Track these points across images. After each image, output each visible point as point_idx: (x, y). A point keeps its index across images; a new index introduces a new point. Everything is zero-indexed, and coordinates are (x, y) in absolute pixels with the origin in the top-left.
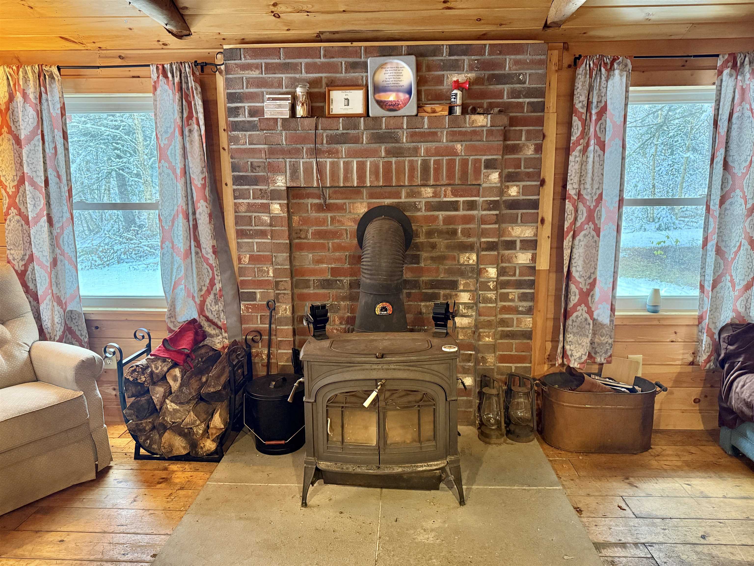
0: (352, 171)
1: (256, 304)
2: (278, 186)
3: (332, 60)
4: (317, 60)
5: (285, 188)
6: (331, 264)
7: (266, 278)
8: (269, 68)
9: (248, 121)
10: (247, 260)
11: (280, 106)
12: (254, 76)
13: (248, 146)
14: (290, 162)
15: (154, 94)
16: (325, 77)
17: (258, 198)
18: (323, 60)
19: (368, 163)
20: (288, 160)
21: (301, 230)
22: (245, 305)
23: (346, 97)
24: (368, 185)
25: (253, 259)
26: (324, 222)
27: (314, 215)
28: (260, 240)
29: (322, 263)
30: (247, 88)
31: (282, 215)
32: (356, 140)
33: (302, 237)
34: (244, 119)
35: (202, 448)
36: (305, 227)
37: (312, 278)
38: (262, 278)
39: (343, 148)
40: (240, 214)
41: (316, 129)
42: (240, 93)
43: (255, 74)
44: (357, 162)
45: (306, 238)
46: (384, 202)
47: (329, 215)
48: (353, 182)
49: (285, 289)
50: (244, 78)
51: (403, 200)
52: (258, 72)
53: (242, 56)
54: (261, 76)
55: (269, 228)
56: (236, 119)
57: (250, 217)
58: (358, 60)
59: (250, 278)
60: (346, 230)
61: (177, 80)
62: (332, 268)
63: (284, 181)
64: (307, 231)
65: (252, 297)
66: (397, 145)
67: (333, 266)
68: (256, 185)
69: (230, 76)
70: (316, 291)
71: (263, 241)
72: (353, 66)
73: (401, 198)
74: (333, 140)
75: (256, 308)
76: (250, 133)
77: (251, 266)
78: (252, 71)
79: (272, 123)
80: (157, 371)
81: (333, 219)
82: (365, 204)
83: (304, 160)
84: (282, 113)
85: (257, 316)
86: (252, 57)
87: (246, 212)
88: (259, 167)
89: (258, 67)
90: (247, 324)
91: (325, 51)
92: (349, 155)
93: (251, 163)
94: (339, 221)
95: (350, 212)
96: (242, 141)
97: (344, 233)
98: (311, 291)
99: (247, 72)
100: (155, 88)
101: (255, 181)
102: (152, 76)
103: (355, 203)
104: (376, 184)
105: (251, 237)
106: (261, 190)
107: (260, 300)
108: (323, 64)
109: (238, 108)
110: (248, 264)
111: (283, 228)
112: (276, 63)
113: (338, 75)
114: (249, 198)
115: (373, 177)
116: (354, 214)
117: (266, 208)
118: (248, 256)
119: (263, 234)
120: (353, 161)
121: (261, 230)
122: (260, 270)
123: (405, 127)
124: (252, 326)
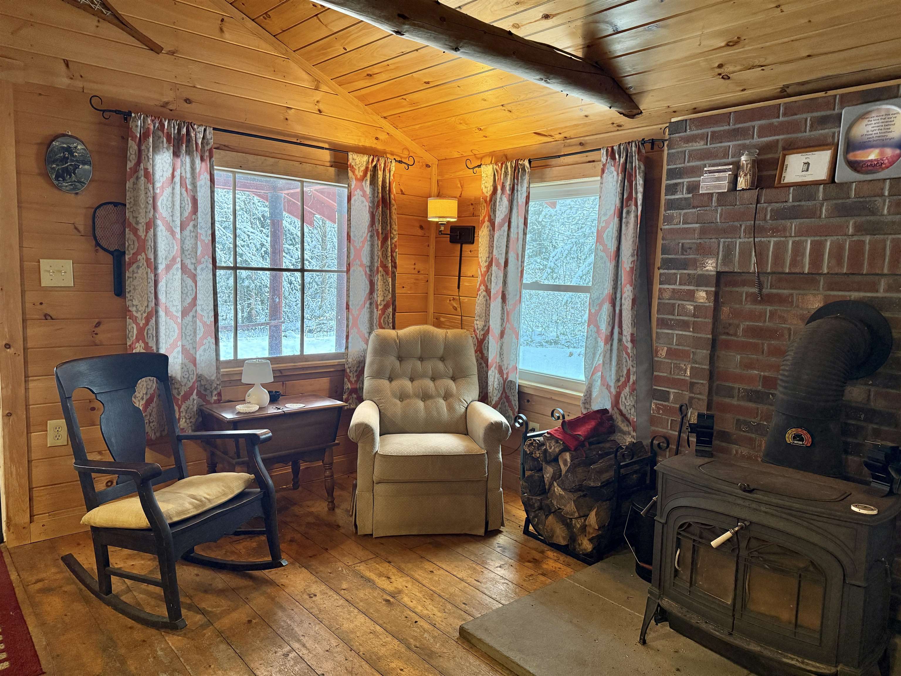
0: (803, 255)
1: (668, 406)
2: (707, 271)
3: (795, 117)
4: (775, 121)
5: (715, 273)
6: (764, 371)
7: (683, 378)
8: (716, 137)
9: (685, 198)
10: (664, 354)
11: (718, 179)
12: (699, 148)
13: (681, 226)
14: (724, 242)
15: (601, 177)
16: (782, 139)
17: (685, 284)
18: (781, 119)
19: (828, 244)
20: (722, 240)
21: (730, 325)
22: (656, 405)
23: (806, 161)
24: (825, 271)
25: (671, 353)
26: (761, 316)
27: (749, 306)
28: (681, 333)
29: (754, 368)
30: (688, 162)
31: (707, 304)
32: (813, 213)
33: (731, 332)
34: (681, 196)
35: (579, 545)
36: (736, 322)
37: (736, 386)
38: (678, 377)
39: (794, 225)
40: (663, 301)
41: (758, 202)
42: (680, 168)
43: (699, 145)
44: (812, 242)
45: (735, 335)
46: (850, 296)
47: (769, 308)
48: (803, 267)
49: (700, 394)
50: (687, 152)
51: (881, 294)
52: (702, 143)
53: (688, 128)
54: (705, 147)
55: (693, 319)
56: (673, 197)
57: (673, 305)
58: (829, 112)
59: (665, 374)
60: (790, 329)
61: (622, 160)
62: (765, 377)
63: (714, 265)
64: (738, 326)
65: (665, 397)
66: (872, 218)
67: (766, 374)
68: (684, 269)
69: (673, 151)
70: (742, 403)
71: (684, 333)
72: (823, 121)
73: (877, 291)
74: (778, 215)
75: (668, 410)
76: (686, 211)
77: (667, 361)
78: (696, 142)
79: (706, 198)
80: (550, 451)
81: (772, 314)
82: (820, 297)
83: (741, 240)
84: (719, 187)
85: (668, 420)
86: (698, 127)
87: (669, 299)
88: (690, 248)
89: (703, 137)
90: (657, 427)
91: (785, 109)
92: (799, 233)
93: (683, 244)
94: (780, 317)
95: (798, 306)
96: (675, 221)
97: (786, 332)
98: (735, 402)
99: (691, 144)
100: (603, 171)
101: (684, 265)
102: (602, 159)
103: (806, 295)
104: (836, 270)
105: (671, 327)
106: (689, 275)
107: (673, 403)
108: (781, 124)
109: (676, 184)
110: (664, 358)
111: (707, 320)
112: (724, 131)
113: (800, 135)
114: (675, 284)
115: (834, 262)
116: (802, 309)
117: (690, 296)
118: (666, 349)
119: (685, 325)
120: (807, 241)
121: (683, 320)
122: (677, 367)
123: (886, 193)
124: (660, 430)
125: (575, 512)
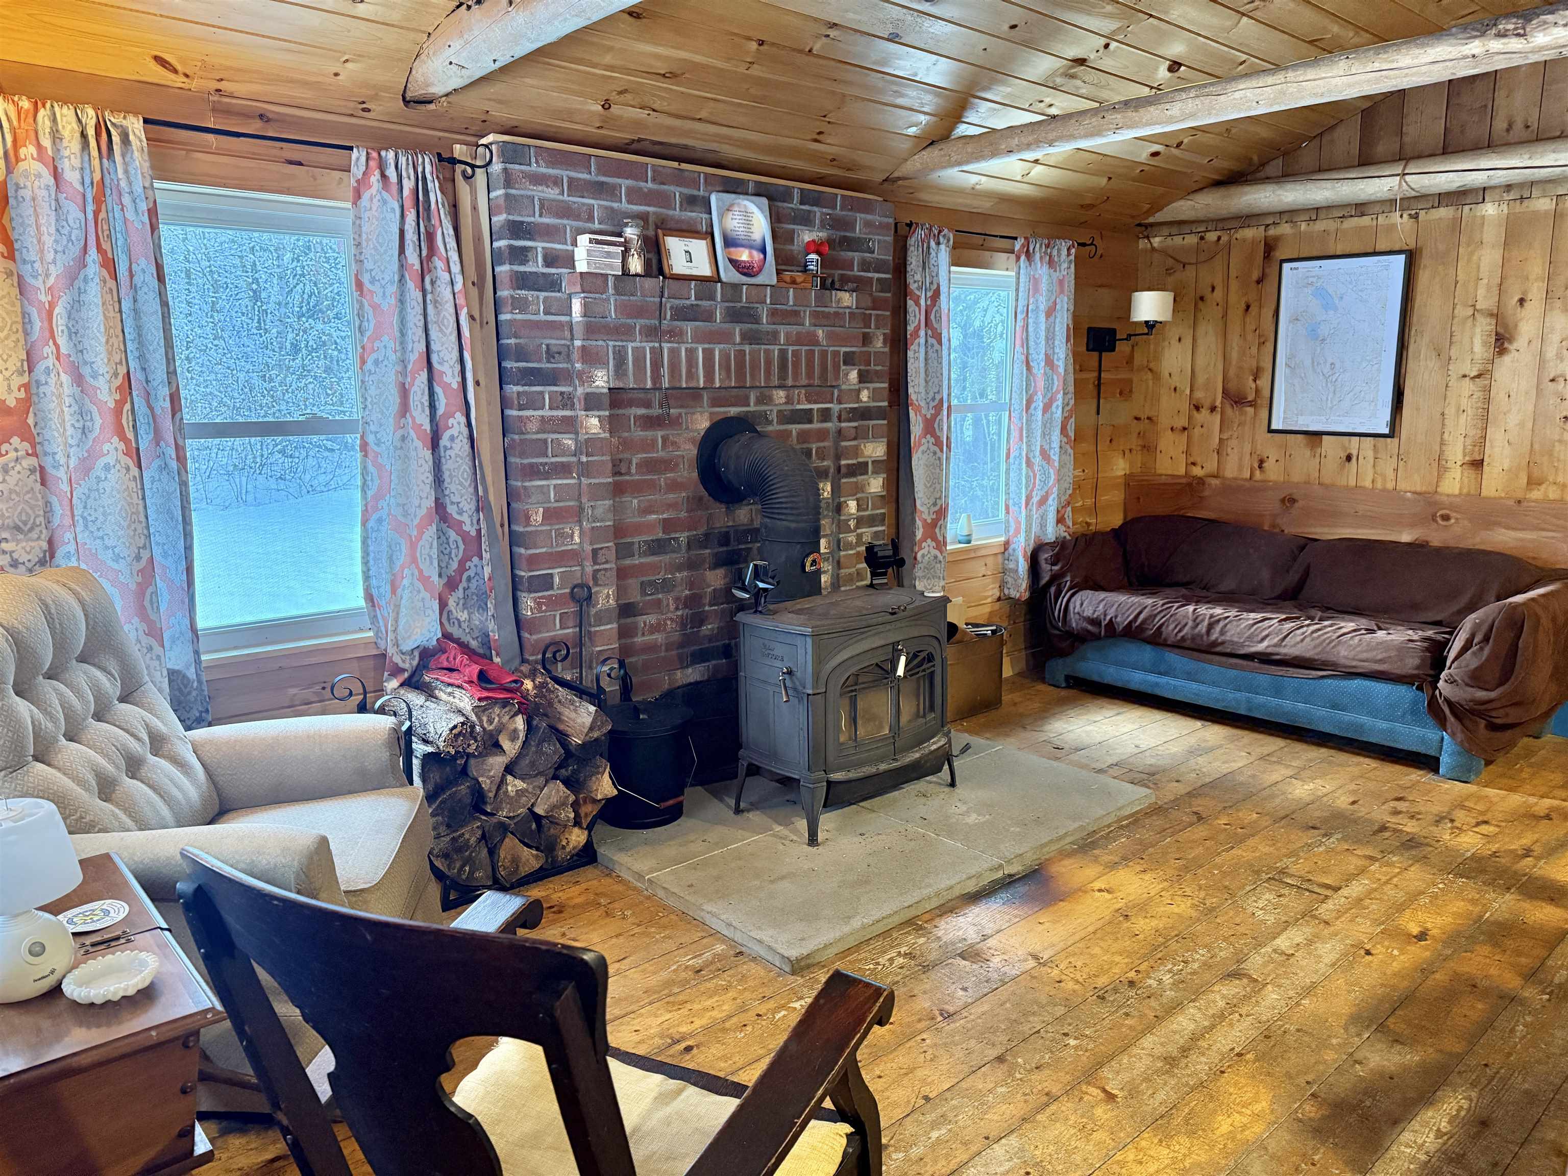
0: (697, 364)
1: (552, 596)
2: (597, 387)
3: (665, 187)
4: (642, 184)
5: (606, 391)
6: (663, 513)
7: (570, 547)
8: (575, 187)
9: (543, 274)
10: (540, 519)
11: (609, 255)
12: (552, 196)
13: (542, 317)
14: (614, 346)
15: (355, 203)
16: (654, 213)
17: (557, 408)
18: (650, 185)
19: (717, 353)
20: (611, 343)
21: (620, 461)
22: (535, 600)
23: (687, 249)
24: (718, 385)
25: (550, 515)
26: (651, 445)
27: (638, 434)
28: (559, 482)
29: (653, 512)
30: (541, 216)
31: (603, 436)
32: (708, 317)
33: (623, 471)
34: (534, 269)
35: (564, 847)
36: (626, 455)
37: (636, 540)
38: (563, 548)
39: (689, 328)
40: (528, 437)
42: (529, 223)
43: (552, 193)
44: (704, 350)
45: (628, 473)
46: (731, 412)
47: (660, 434)
48: (698, 381)
49: (607, 562)
50: (536, 199)
51: (752, 408)
52: (557, 191)
53: (533, 160)
54: (561, 197)
55: (574, 459)
56: (522, 269)
57: (545, 441)
58: (695, 192)
59: (544, 550)
60: (683, 457)
61: (408, 185)
62: (664, 520)
63: (605, 378)
64: (630, 462)
65: (546, 582)
66: (754, 326)
67: (665, 516)
68: (555, 385)
69: (513, 191)
70: (642, 560)
71: (565, 481)
72: (691, 201)
73: (749, 405)
74: (682, 314)
75: (552, 603)
76: (546, 294)
77: (544, 528)
78: (548, 187)
79: (599, 282)
80: (491, 728)
81: (665, 439)
82: (706, 415)
83: (633, 344)
84: (611, 267)
85: (555, 616)
86: (552, 164)
87: (538, 433)
88: (560, 353)
89: (557, 182)
90: (540, 632)
91: (654, 171)
92: (697, 339)
93: (548, 346)
94: (674, 443)
95: (687, 428)
96: (533, 308)
97: (680, 460)
98: (636, 561)
99: (540, 188)
100: (358, 195)
101: (551, 378)
102: (353, 169)
103: (694, 413)
104: (726, 384)
105: (546, 476)
106: (562, 393)
107: (559, 588)
108: (650, 191)
109: (525, 249)
110: (541, 525)
111: (604, 458)
112: (584, 180)
113: (671, 212)
114: (543, 408)
115: (723, 373)
116: (693, 431)
117: (570, 425)
118: (541, 510)
119: (563, 470)
120: (697, 349)
121: (562, 463)
122: (561, 535)
123: (768, 301)
124: (546, 635)
125: (567, 797)
